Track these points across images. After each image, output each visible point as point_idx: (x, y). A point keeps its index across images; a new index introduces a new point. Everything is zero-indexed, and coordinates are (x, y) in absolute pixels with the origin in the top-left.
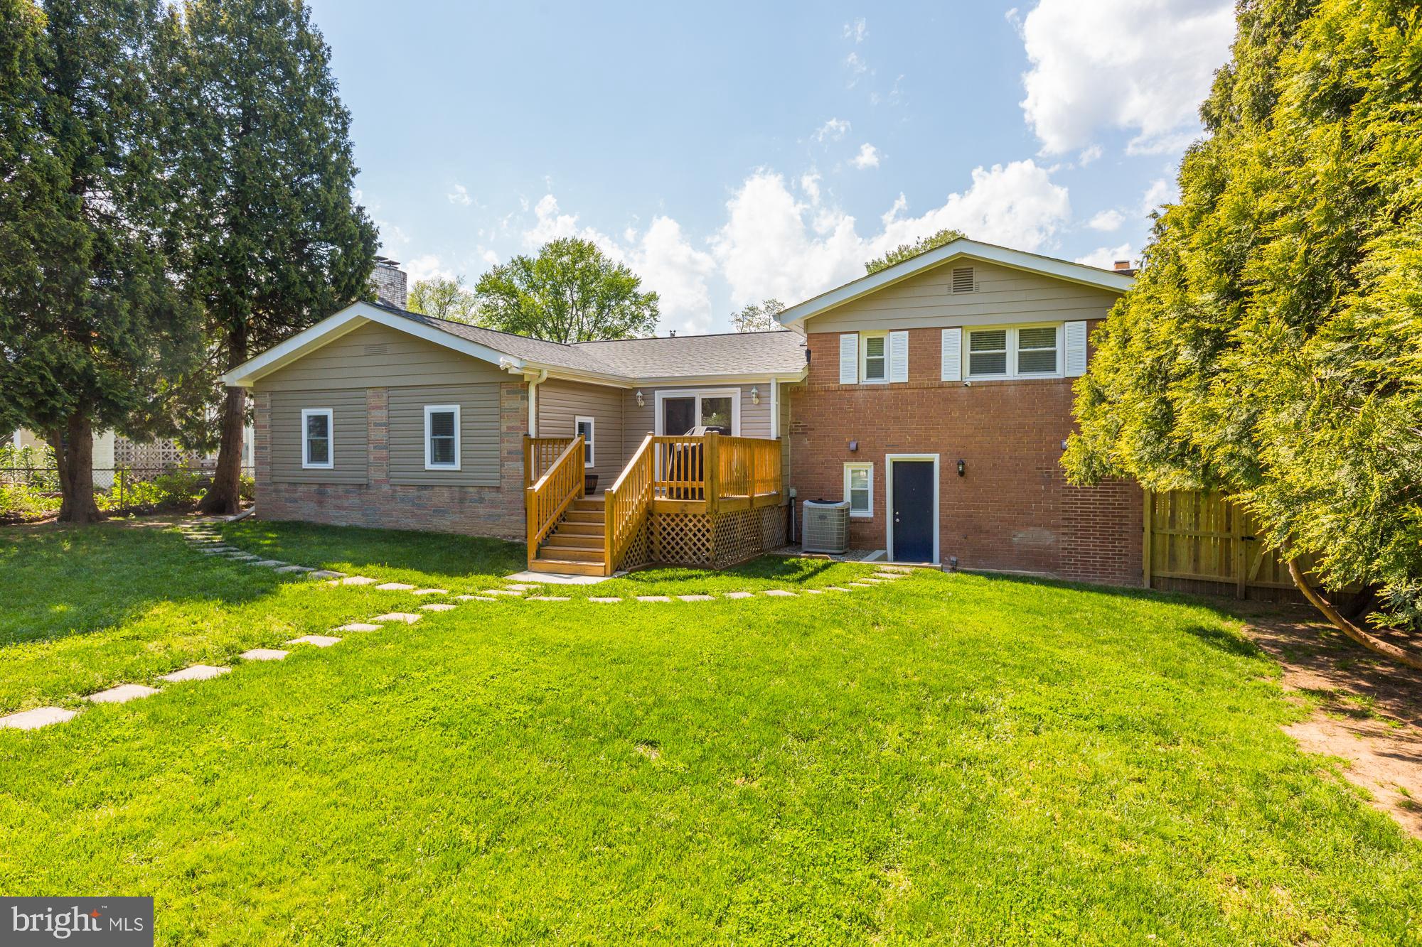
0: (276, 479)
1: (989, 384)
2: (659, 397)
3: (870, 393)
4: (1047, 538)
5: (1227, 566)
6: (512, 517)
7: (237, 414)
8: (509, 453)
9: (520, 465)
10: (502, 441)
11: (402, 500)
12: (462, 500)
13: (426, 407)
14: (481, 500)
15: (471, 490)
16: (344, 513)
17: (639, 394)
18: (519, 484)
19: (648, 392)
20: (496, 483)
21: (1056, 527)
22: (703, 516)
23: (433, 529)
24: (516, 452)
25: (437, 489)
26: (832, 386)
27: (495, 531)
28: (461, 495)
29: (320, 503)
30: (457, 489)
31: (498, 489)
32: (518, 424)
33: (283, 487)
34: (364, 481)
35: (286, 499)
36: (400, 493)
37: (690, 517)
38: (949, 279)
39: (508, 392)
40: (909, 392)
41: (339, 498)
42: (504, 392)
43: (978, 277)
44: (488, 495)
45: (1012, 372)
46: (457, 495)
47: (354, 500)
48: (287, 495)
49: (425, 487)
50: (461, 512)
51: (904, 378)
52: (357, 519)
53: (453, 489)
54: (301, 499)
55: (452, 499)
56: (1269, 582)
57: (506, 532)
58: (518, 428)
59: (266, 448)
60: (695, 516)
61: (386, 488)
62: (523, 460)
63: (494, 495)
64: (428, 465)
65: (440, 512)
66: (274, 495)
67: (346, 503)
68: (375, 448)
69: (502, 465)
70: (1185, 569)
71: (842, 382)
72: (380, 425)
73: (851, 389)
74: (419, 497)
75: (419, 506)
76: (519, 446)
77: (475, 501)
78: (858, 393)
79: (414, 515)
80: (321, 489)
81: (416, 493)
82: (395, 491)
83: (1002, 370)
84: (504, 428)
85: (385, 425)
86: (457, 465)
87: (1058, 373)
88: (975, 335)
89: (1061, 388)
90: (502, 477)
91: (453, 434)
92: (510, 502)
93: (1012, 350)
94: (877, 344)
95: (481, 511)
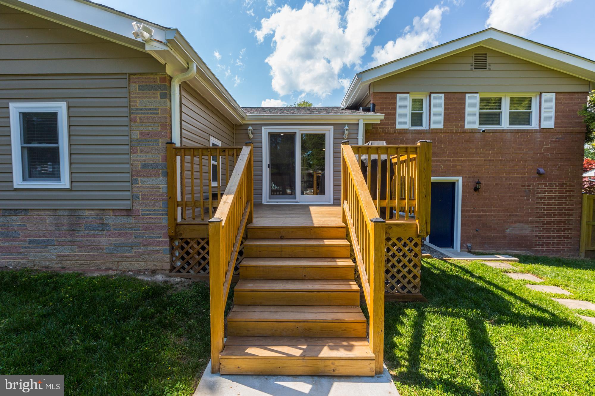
1: (495, 131)
2: (266, 131)
3: (417, 135)
4: (526, 229)
6: (151, 247)
8: (144, 166)
9: (161, 182)
10: (133, 151)
12: (73, 228)
13: (12, 105)
14: (104, 227)
15: (86, 213)
17: (250, 128)
18: (160, 205)
19: (258, 127)
20: (127, 204)
21: (532, 222)
22: (411, 240)
24: (155, 166)
25: (33, 214)
26: (391, 130)
27: (126, 265)
28: (72, 221)
30: (65, 213)
31: (128, 212)
32: (158, 129)
37: (394, 240)
38: (472, 60)
39: (141, 88)
40: (443, 135)
42: (135, 87)
43: (489, 60)
44: (112, 220)
45: (505, 124)
46: (65, 221)
49: (15, 212)
50: (72, 243)
51: (441, 126)
53: (59, 213)
55: (58, 226)
57: (142, 265)
58: (159, 135)
60: (399, 239)
62: (166, 174)
63: (122, 220)
64: (19, 182)
65: (38, 243)
69: (133, 182)
71: (398, 126)
73: (404, 132)
76: (160, 158)
77: (94, 228)
78: (408, 135)
83: (499, 123)
84: (136, 135)
86: (65, 182)
87: (534, 125)
88: (482, 100)
89: (538, 135)
90: (134, 197)
91: (56, 141)
92: (146, 229)
93: (506, 110)
94: (417, 103)
95: (104, 241)
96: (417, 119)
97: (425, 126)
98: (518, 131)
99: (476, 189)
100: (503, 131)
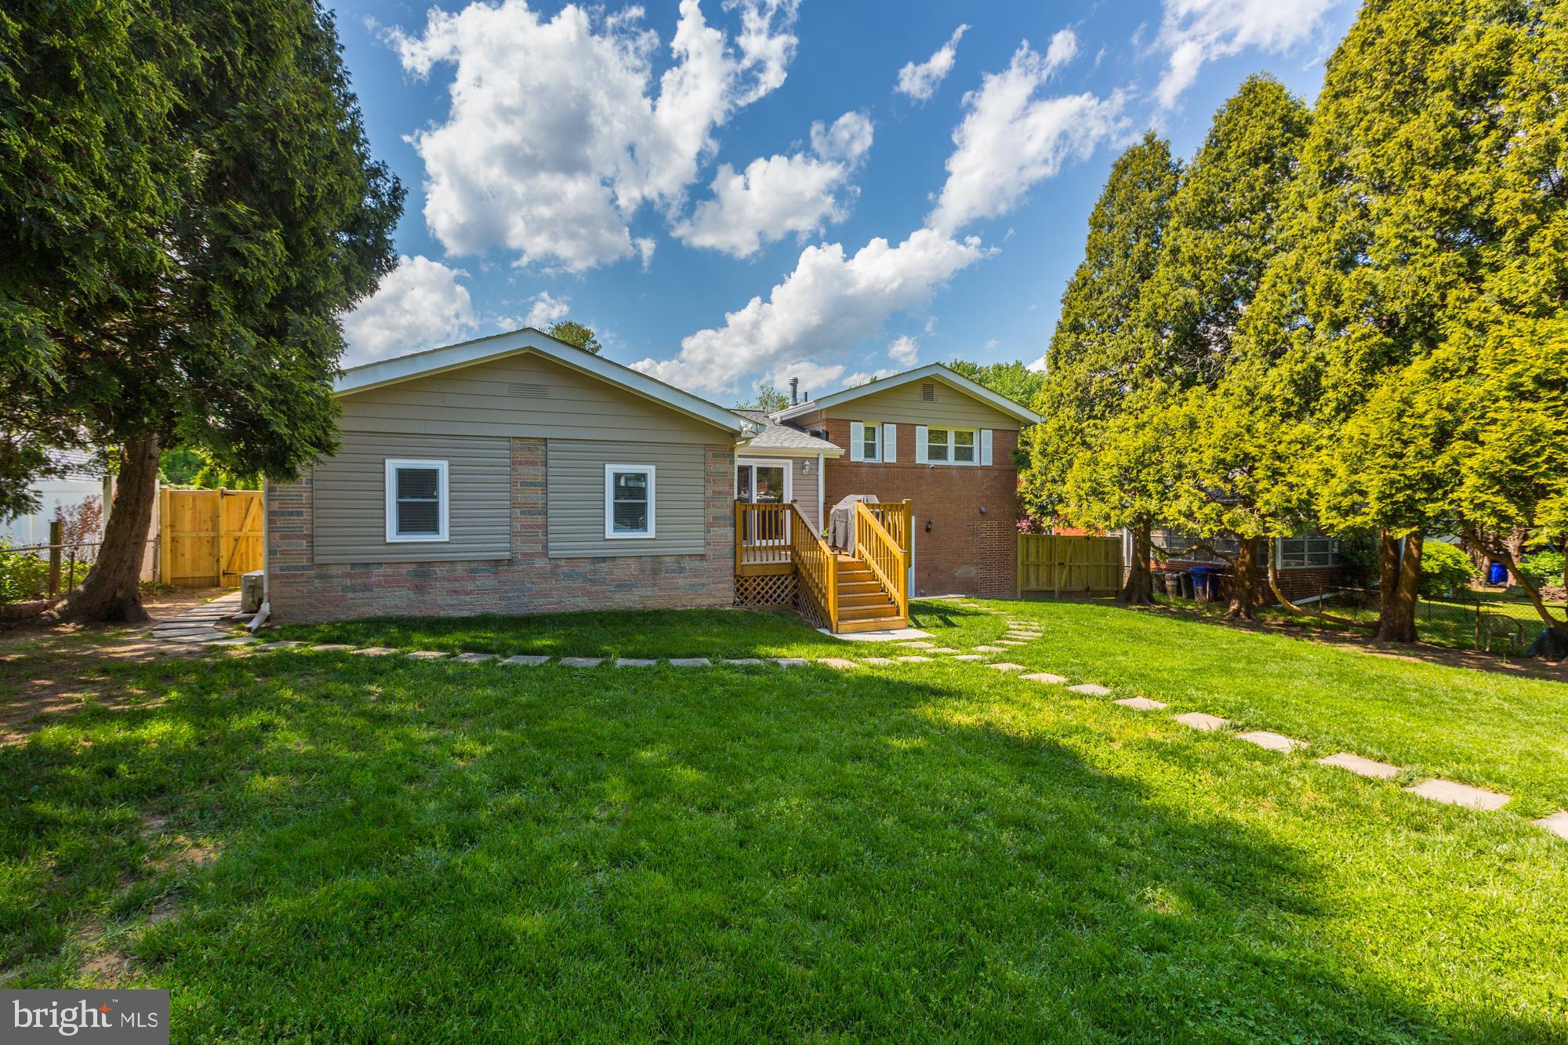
0: (318, 559)
1: (943, 467)
3: (871, 469)
4: (972, 572)
5: (1050, 581)
6: (721, 586)
7: (151, 457)
8: (716, 518)
9: (729, 531)
10: (708, 507)
11: (568, 576)
12: (655, 572)
13: (607, 466)
14: (681, 570)
15: (667, 559)
16: (468, 599)
18: (728, 550)
20: (701, 550)
21: (978, 565)
23: (615, 607)
24: (724, 518)
25: (620, 562)
26: (847, 463)
27: (698, 601)
28: (654, 566)
29: (419, 589)
30: (648, 559)
31: (702, 557)
32: (727, 489)
33: (335, 570)
34: (507, 555)
35: (345, 589)
36: (565, 568)
38: (920, 390)
39: (715, 456)
40: (896, 470)
41: (456, 580)
42: (710, 454)
43: (936, 392)
44: (688, 564)
45: (951, 460)
46: (649, 566)
47: (486, 581)
48: (348, 582)
49: (604, 559)
50: (654, 585)
51: (894, 460)
52: (492, 605)
53: (644, 559)
54: (379, 585)
55: (642, 571)
56: (1068, 588)
57: (711, 601)
58: (726, 493)
59: (300, 514)
61: (540, 563)
63: (696, 564)
64: (610, 533)
65: (623, 586)
66: (317, 583)
67: (470, 586)
68: (523, 513)
69: (707, 532)
70: (1033, 586)
71: (853, 459)
72: (535, 485)
73: (858, 464)
74: (595, 572)
75: (594, 582)
76: (728, 512)
77: (673, 571)
78: (862, 468)
79: (586, 593)
80: (423, 571)
81: (589, 567)
82: (557, 566)
83: (945, 458)
84: (709, 493)
85: (541, 484)
86: (651, 533)
87: (975, 463)
88: (930, 432)
89: (980, 472)
90: (708, 544)
91: (644, 497)
92: (716, 570)
93: (951, 444)
94: (870, 432)
95: (681, 582)
96: (870, 450)
97: (877, 460)
98: (963, 468)
99: (928, 530)
100: (949, 467)
